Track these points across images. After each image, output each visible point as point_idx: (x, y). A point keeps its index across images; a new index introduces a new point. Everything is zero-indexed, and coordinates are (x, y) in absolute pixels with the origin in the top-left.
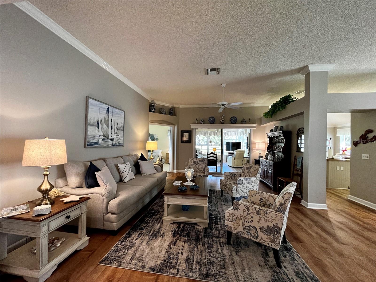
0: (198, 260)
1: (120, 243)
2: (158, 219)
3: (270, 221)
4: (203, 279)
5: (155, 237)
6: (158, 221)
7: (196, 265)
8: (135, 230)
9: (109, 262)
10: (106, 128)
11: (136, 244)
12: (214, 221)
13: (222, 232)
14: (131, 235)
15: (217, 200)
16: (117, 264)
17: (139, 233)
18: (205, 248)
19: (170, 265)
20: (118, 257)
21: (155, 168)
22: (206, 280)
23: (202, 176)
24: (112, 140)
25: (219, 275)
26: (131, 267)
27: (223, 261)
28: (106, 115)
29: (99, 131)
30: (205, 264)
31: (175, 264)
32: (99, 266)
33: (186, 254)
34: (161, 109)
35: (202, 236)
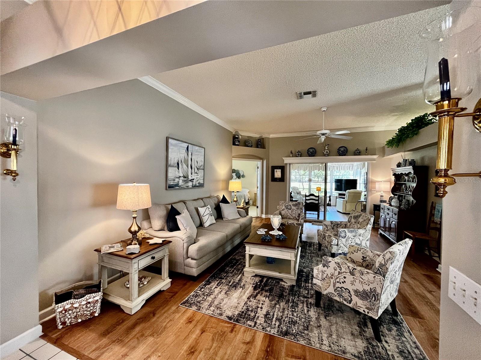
0: (278, 317)
1: (199, 289)
2: (239, 270)
3: (366, 284)
4: (281, 336)
5: (234, 288)
6: (239, 271)
7: (276, 322)
8: (214, 279)
9: (189, 305)
10: (186, 169)
11: (214, 292)
12: (304, 279)
13: (312, 292)
14: (210, 283)
15: (312, 255)
16: (196, 308)
17: (218, 282)
18: (289, 306)
19: (247, 317)
20: (197, 302)
21: (239, 213)
22: (285, 337)
23: (295, 224)
24: (192, 180)
25: (300, 335)
26: (209, 312)
27: (307, 322)
28: (186, 154)
29: (179, 172)
30: (286, 322)
31: (253, 317)
32: (180, 307)
33: (266, 309)
34: (246, 141)
35: (287, 294)
